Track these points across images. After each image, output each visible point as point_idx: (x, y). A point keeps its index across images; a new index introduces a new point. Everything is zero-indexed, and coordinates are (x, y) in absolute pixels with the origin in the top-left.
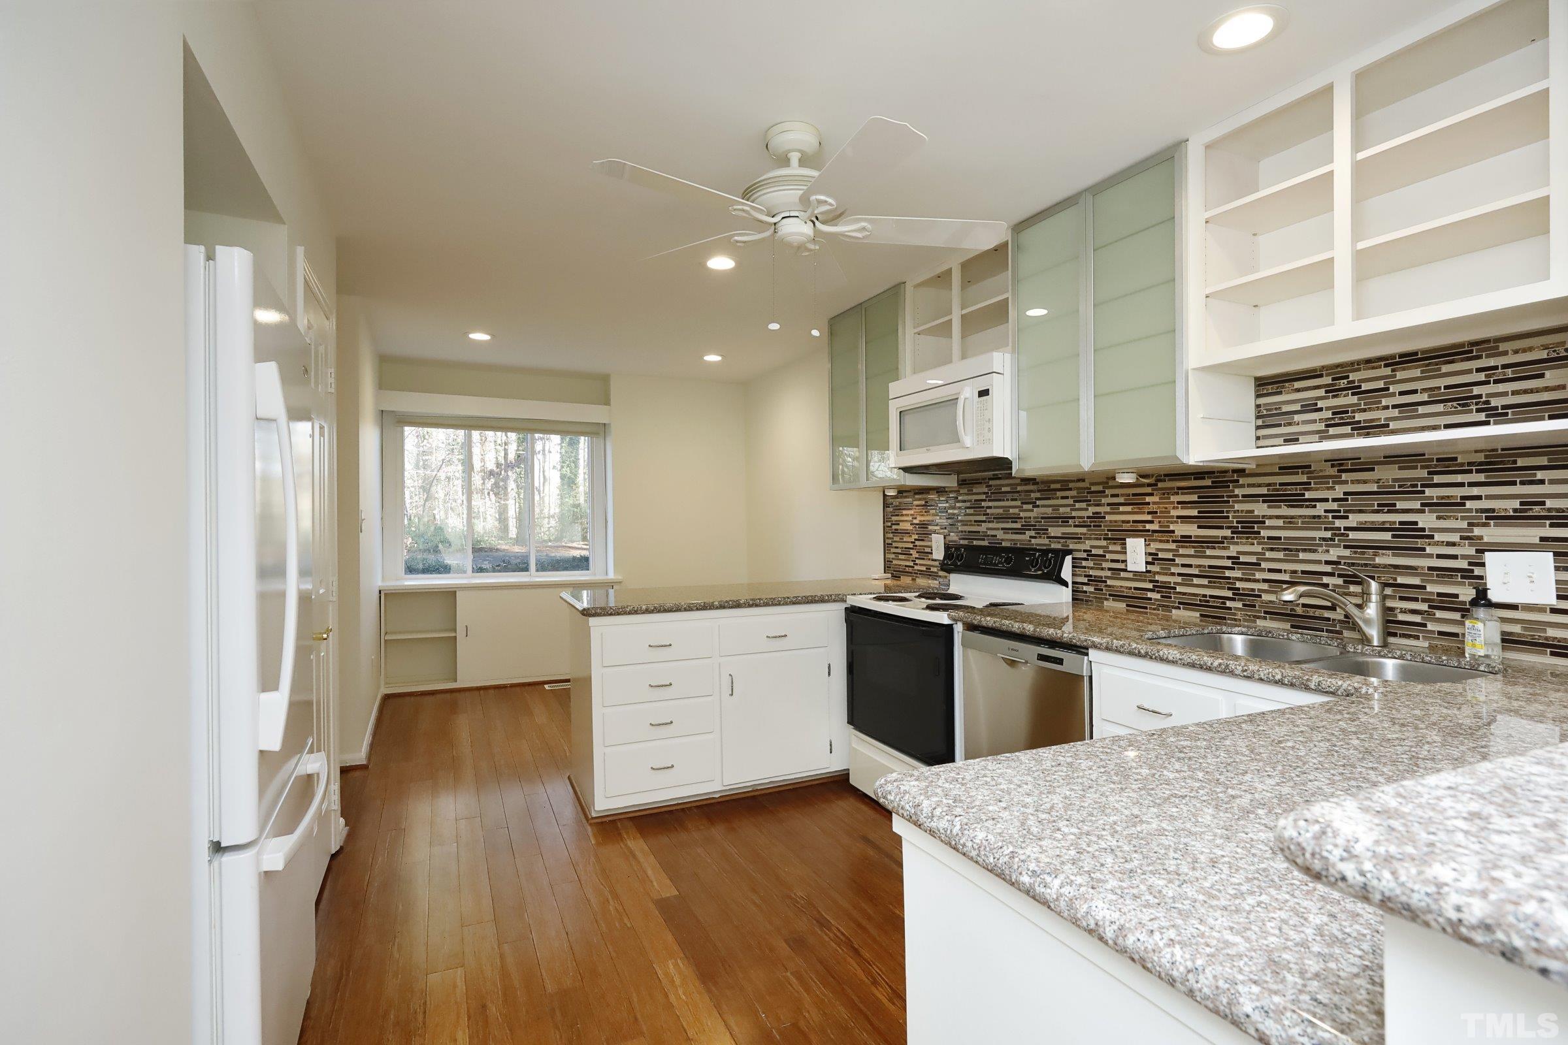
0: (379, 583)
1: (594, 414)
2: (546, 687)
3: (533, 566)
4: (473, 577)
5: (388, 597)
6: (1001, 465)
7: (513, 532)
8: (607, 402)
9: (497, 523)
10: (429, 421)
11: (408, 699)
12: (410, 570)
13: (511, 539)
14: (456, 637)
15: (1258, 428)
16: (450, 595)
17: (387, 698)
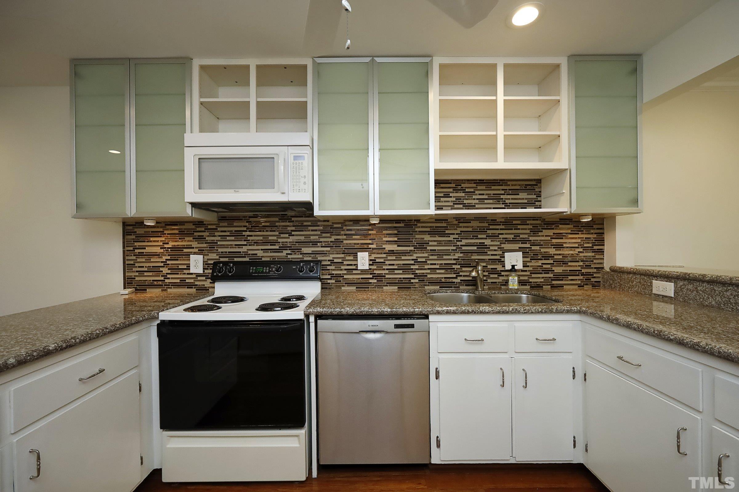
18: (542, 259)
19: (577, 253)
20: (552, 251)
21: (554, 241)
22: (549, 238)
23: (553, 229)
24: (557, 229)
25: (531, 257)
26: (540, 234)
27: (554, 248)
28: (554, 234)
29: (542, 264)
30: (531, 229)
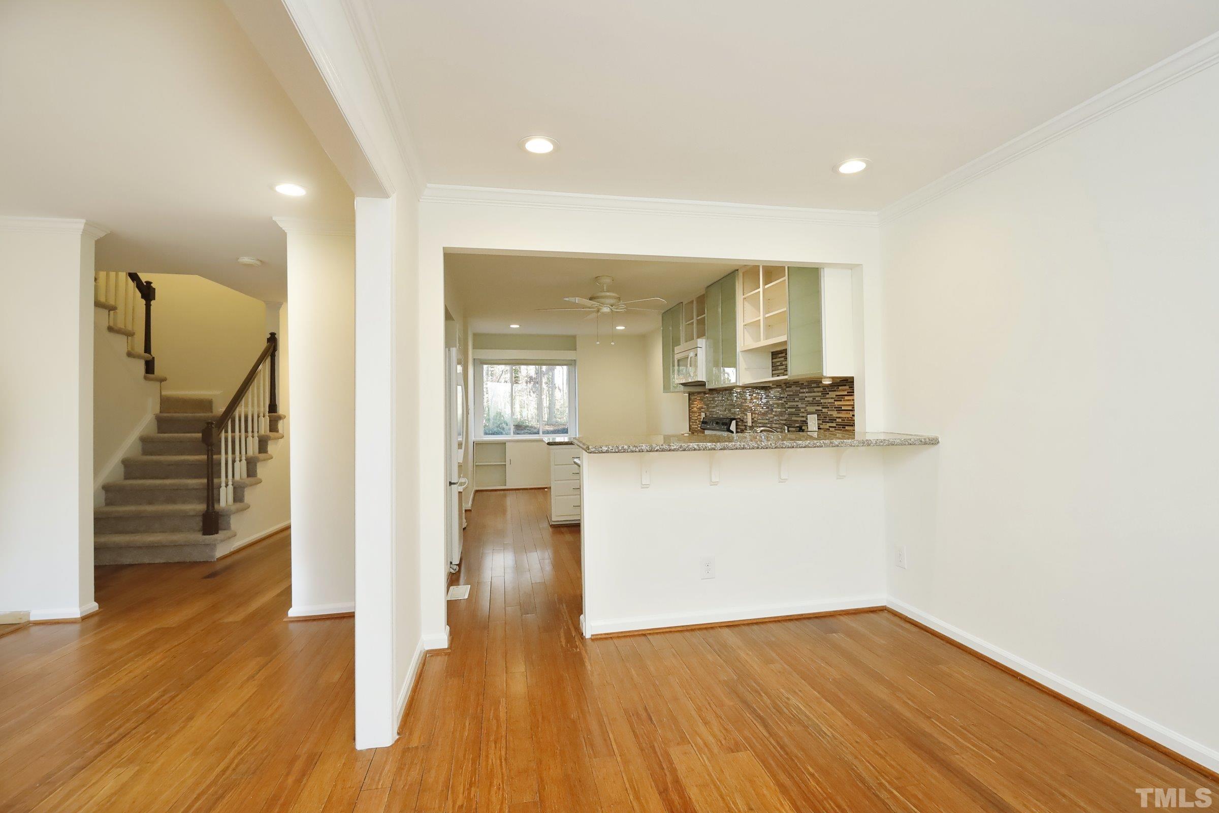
0: (473, 439)
1: (569, 355)
2: (546, 490)
3: (541, 432)
4: (513, 437)
5: (477, 444)
6: (702, 384)
7: (546, 418)
8: (576, 350)
9: (536, 411)
10: (492, 362)
11: (485, 493)
12: (486, 434)
13: (544, 421)
14: (505, 465)
15: (772, 371)
16: (503, 444)
17: (477, 491)
18: (828, 422)
19: (851, 416)
20: (835, 414)
21: (836, 403)
22: (832, 401)
23: (835, 391)
24: (837, 391)
25: (823, 419)
26: (827, 396)
27: (836, 410)
28: (836, 396)
29: (830, 427)
30: (822, 391)
